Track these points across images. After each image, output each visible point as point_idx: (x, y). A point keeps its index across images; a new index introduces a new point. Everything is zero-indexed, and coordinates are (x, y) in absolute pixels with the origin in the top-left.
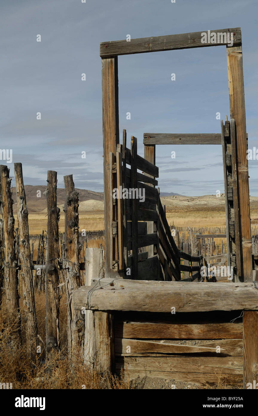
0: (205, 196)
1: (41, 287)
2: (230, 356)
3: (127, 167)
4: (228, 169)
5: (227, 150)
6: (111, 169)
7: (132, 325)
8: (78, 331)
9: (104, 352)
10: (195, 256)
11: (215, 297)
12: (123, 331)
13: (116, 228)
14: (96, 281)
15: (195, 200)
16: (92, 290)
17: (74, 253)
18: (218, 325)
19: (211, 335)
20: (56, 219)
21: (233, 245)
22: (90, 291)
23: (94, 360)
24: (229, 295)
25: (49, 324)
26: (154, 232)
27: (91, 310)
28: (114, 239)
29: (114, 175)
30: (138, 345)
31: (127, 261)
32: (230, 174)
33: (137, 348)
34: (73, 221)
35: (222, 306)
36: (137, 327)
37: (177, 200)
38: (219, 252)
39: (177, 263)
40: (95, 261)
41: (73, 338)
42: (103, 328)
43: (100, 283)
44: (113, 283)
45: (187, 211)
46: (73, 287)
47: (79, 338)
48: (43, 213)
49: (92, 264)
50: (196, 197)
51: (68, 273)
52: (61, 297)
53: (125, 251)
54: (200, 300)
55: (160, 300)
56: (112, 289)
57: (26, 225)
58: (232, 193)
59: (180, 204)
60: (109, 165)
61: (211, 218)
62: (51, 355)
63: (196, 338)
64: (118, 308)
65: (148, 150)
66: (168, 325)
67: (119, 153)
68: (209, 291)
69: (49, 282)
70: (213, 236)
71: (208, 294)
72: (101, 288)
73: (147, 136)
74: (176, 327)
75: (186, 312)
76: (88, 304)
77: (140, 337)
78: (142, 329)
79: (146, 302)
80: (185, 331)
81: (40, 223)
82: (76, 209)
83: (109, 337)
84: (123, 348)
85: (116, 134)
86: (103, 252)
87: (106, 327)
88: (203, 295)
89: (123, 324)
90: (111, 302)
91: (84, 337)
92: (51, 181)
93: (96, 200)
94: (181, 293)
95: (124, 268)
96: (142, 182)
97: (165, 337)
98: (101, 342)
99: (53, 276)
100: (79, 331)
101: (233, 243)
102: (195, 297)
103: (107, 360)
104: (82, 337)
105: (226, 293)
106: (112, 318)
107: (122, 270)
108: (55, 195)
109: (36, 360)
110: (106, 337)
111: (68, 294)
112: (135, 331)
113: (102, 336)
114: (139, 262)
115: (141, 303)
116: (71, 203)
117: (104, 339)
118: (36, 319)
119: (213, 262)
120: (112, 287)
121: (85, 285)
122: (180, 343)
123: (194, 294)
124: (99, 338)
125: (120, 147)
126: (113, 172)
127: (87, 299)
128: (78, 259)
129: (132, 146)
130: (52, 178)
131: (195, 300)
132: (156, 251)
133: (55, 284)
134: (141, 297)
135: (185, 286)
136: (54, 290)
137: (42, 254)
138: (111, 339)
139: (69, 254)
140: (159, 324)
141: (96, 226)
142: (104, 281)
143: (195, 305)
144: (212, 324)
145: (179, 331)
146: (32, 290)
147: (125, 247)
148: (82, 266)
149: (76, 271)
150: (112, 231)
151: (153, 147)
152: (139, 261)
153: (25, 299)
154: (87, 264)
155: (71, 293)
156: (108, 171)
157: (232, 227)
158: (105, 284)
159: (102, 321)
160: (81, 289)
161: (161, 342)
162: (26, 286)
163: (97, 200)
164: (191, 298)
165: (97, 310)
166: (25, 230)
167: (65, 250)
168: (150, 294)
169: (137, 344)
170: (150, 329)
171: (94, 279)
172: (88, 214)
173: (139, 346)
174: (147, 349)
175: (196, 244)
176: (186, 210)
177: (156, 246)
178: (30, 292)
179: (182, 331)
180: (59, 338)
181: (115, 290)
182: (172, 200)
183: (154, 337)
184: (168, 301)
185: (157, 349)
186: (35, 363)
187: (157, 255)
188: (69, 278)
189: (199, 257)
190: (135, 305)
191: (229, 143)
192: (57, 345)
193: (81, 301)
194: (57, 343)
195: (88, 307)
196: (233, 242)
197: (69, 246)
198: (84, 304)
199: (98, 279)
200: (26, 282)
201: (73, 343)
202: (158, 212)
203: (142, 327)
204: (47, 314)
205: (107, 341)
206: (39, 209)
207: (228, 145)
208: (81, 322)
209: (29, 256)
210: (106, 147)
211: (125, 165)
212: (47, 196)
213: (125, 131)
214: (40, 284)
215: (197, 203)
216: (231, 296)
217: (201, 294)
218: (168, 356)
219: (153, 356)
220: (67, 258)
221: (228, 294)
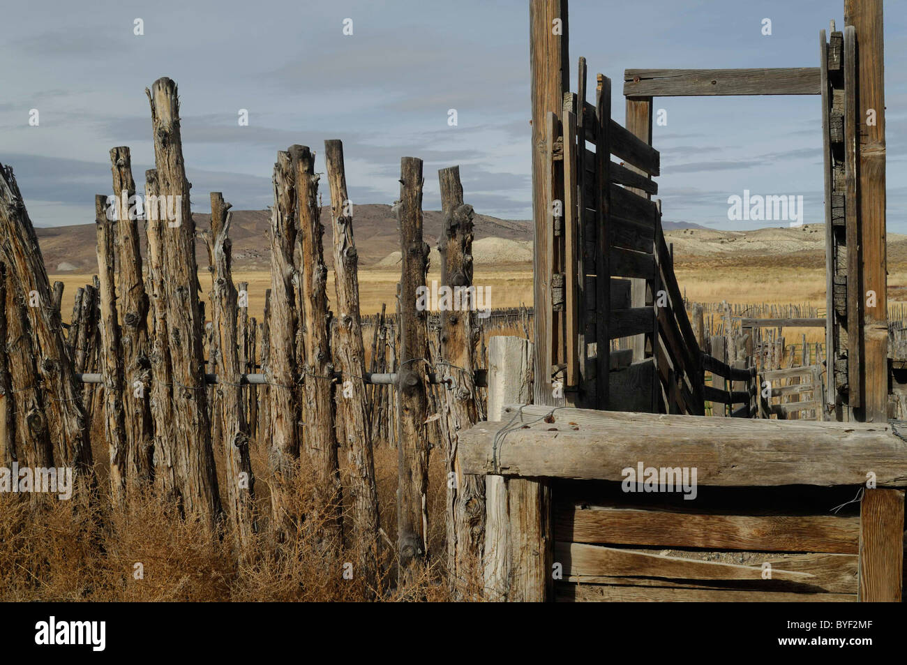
0: (763, 230)
1: (379, 431)
2: (826, 592)
3: (586, 148)
4: (836, 151)
5: (834, 105)
6: (550, 151)
7: (595, 512)
8: (471, 523)
9: (530, 571)
10: (739, 368)
11: (795, 452)
12: (573, 526)
13: (561, 289)
14: (514, 410)
15: (738, 239)
16: (505, 430)
17: (462, 347)
18: (800, 520)
19: (781, 541)
20: (421, 269)
21: (840, 334)
22: (499, 433)
23: (506, 587)
24: (830, 449)
25: (405, 506)
26: (647, 304)
27: (501, 475)
28: (555, 314)
29: (558, 166)
30: (607, 558)
31: (585, 368)
32: (839, 162)
33: (605, 566)
34: (459, 273)
35: (812, 474)
36: (605, 519)
37: (694, 238)
38: (795, 362)
39: (698, 380)
40: (510, 366)
41: (459, 539)
42: (528, 517)
43: (521, 416)
44: (552, 415)
45: (717, 266)
46: (459, 425)
47: (473, 539)
48: (380, 268)
49: (503, 373)
50: (740, 232)
51: (448, 392)
52: (432, 446)
53: (581, 343)
54: (758, 460)
55: (664, 456)
56: (550, 430)
57: (353, 283)
58: (844, 207)
59: (702, 249)
60: (544, 141)
61: (776, 282)
62: (410, 574)
63: (746, 548)
64: (563, 472)
65: (636, 110)
66: (680, 517)
67: (569, 113)
68: (779, 438)
69: (405, 411)
70: (781, 323)
71: (778, 446)
72: (526, 427)
73: (633, 77)
74: (698, 522)
75: (724, 485)
76: (494, 462)
77: (613, 541)
78: (618, 523)
79: (629, 460)
80: (719, 530)
81: (375, 289)
82: (467, 247)
83: (542, 537)
84: (573, 563)
85: (561, 69)
86: (530, 345)
87: (534, 514)
88: (765, 448)
89: (574, 510)
90: (548, 459)
91: (484, 537)
92: (410, 181)
93: (502, 239)
94: (713, 442)
95: (577, 383)
96: (621, 185)
97: (672, 542)
98: (522, 549)
99: (415, 399)
100: (473, 523)
101: (841, 329)
102: (746, 452)
103: (537, 590)
104: (479, 538)
105: (821, 445)
106: (550, 496)
107: (573, 387)
108: (419, 215)
109: (376, 582)
110: (535, 537)
111: (448, 440)
112: (601, 527)
113: (525, 535)
114: (611, 371)
115: (617, 463)
116: (455, 231)
117: (531, 542)
118: (376, 493)
119: (780, 384)
120: (551, 426)
121: (488, 420)
122: (706, 558)
123: (743, 446)
124: (519, 540)
125: (572, 99)
126: (555, 158)
127: (492, 451)
128: (472, 360)
129: (599, 97)
130: (412, 174)
131: (747, 459)
132: (650, 350)
133: (418, 416)
134: (619, 449)
135: (722, 427)
136: (417, 429)
137: (380, 357)
138: (545, 542)
139: (452, 348)
140: (657, 513)
141: (503, 298)
142: (533, 412)
143: (746, 471)
144: (785, 517)
145: (705, 530)
146: (367, 430)
147: (582, 334)
148: (480, 379)
149: (467, 388)
150: (552, 297)
151: (648, 102)
152: (611, 368)
153: (352, 450)
154: (490, 373)
155: (455, 436)
156: (542, 156)
157: (839, 290)
158: (533, 419)
159: (526, 501)
160: (480, 428)
161: (661, 554)
162: (354, 419)
163: (504, 238)
164: (736, 455)
165: (516, 476)
166: (350, 293)
167: (441, 339)
168: (641, 442)
169: (605, 556)
170: (637, 523)
171: (508, 406)
172: (482, 271)
173: (611, 560)
174: (630, 569)
175: (742, 340)
176: (716, 264)
177: (650, 337)
178: (363, 434)
179: (711, 530)
180: (427, 538)
181: (557, 432)
182: (682, 240)
183: (645, 543)
184: (681, 460)
185: (652, 570)
186: (376, 589)
187: (654, 359)
188: (450, 404)
189: (749, 371)
190: (604, 466)
191: (841, 86)
192: (423, 552)
193: (479, 455)
194: (423, 548)
195: (496, 468)
196: (841, 327)
197: (452, 329)
198: (485, 461)
199: (517, 407)
200: (353, 412)
201: (460, 548)
202: (657, 258)
203: (619, 518)
204: (402, 482)
205: (537, 545)
206: (372, 259)
207: (836, 92)
208: (477, 503)
209: (360, 353)
210: (539, 100)
211: (582, 144)
212: (400, 216)
213: (585, 61)
214: (377, 425)
215: (744, 248)
216: (834, 451)
217: (760, 446)
218: (677, 585)
219: (642, 584)
220: (447, 358)
221: (827, 447)
